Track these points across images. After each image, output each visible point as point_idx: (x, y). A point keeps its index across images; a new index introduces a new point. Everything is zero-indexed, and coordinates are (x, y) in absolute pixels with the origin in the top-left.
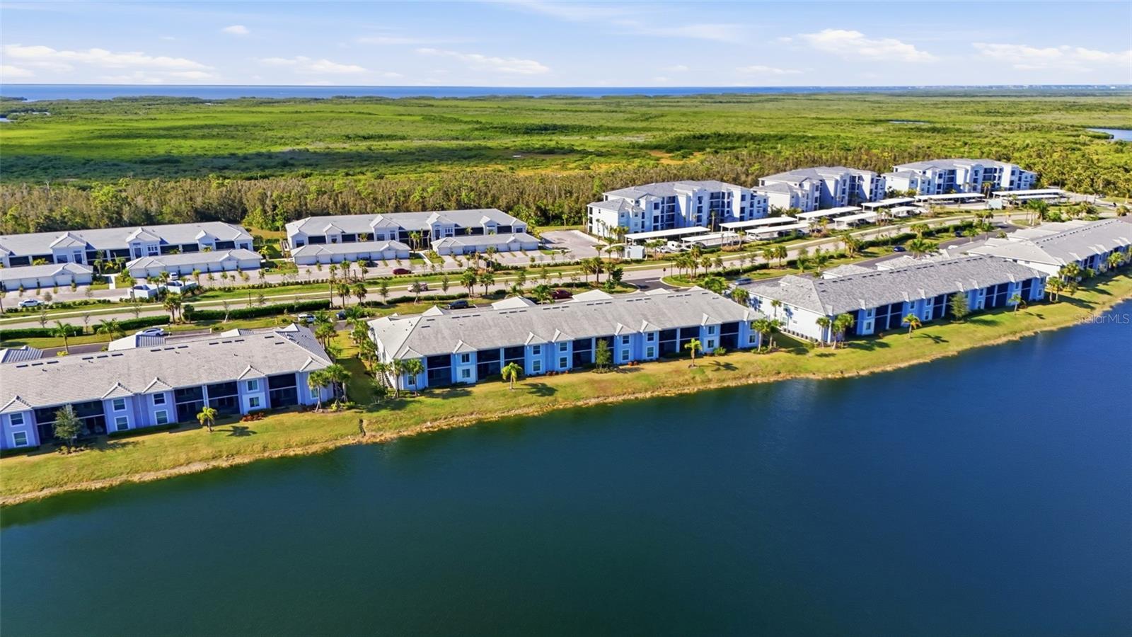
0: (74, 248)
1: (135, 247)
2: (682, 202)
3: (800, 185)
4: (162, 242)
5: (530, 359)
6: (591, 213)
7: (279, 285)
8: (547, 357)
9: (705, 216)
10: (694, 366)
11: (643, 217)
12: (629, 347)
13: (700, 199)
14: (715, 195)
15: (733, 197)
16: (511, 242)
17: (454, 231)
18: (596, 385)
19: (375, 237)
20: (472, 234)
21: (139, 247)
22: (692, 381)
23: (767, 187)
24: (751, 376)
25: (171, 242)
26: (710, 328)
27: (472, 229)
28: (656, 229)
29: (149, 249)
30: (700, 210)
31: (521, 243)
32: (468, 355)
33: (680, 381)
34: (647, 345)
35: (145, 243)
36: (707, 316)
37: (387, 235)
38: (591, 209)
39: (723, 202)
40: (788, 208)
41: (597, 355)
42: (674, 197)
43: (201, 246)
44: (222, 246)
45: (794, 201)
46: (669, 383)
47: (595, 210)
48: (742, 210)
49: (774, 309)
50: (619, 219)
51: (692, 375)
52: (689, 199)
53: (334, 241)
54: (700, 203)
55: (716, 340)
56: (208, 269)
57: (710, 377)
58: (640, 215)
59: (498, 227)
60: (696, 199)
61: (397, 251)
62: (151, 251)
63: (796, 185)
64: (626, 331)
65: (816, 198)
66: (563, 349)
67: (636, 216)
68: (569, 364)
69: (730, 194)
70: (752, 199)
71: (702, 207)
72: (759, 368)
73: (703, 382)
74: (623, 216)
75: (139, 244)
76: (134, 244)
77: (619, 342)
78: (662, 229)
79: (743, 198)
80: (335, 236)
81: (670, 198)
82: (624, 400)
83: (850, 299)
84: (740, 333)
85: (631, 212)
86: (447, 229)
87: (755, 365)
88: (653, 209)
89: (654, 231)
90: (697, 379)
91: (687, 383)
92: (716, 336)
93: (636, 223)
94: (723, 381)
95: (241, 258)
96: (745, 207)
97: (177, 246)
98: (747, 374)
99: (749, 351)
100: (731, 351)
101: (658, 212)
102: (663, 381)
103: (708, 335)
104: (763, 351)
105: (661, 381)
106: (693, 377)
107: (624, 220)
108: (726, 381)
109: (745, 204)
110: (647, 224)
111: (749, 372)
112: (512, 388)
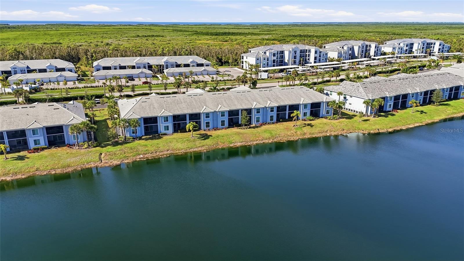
1: (13, 70)
2: (286, 54)
3: (342, 48)
4: (28, 67)
5: (203, 120)
6: (243, 59)
7: (83, 87)
8: (213, 120)
9: (297, 61)
10: (296, 126)
11: (268, 60)
12: (260, 115)
13: (295, 52)
14: (302, 51)
15: (311, 52)
16: (203, 70)
17: (175, 65)
18: (241, 135)
19: (136, 67)
20: (184, 67)
21: (16, 70)
22: (295, 134)
23: (327, 48)
24: (328, 131)
25: (32, 68)
26: (305, 105)
27: (184, 65)
28: (274, 66)
29: (21, 70)
30: (295, 57)
31: (208, 71)
32: (167, 117)
33: (289, 134)
34: (270, 114)
35: (19, 68)
36: (303, 99)
37: (142, 66)
38: (243, 57)
39: (306, 55)
40: (337, 58)
41: (242, 119)
42: (283, 51)
43: (48, 70)
44: (58, 70)
45: (340, 55)
46: (282, 135)
47: (245, 57)
48: (315, 58)
49: (339, 96)
50: (256, 61)
51: (295, 130)
52: (290, 52)
53: (115, 69)
54: (295, 54)
55: (308, 111)
56: (50, 81)
57: (305, 131)
58: (266, 59)
59: (197, 64)
60: (293, 52)
61: (146, 74)
62: (22, 72)
63: (340, 47)
64: (259, 106)
65: (350, 54)
66: (223, 115)
67: (264, 59)
68: (226, 124)
69: (310, 51)
70: (320, 53)
71: (296, 56)
72: (332, 127)
73: (301, 134)
74: (258, 59)
75: (16, 68)
76: (13, 68)
77: (254, 112)
78: (277, 66)
79: (316, 52)
80: (116, 67)
81: (281, 51)
82: (257, 144)
83: (380, 91)
84: (321, 109)
85: (262, 57)
86: (172, 64)
87: (330, 125)
88: (272, 56)
89: (273, 67)
90: (298, 133)
91: (292, 135)
92: (308, 110)
93: (264, 63)
94: (313, 134)
95: (67, 76)
96: (316, 57)
97: (36, 70)
98: (326, 130)
99: (326, 118)
100: (316, 118)
101: (275, 58)
102: (279, 135)
103: (304, 109)
104: (334, 118)
105: (278, 135)
106: (295, 132)
107: (259, 61)
108: (314, 134)
109: (316, 55)
110: (270, 63)
111: (327, 129)
112: (193, 136)
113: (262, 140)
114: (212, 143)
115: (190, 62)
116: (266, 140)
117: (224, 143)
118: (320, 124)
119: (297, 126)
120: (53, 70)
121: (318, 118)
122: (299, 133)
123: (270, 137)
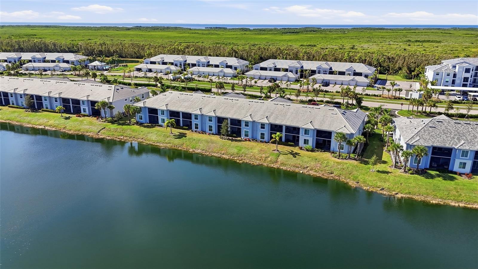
0: (180, 61)
4: (208, 62)
5: (193, 121)
11: (454, 77)
12: (249, 130)
17: (328, 72)
19: (289, 71)
22: (264, 158)
25: (211, 63)
26: (306, 130)
29: (203, 64)
34: (260, 130)
35: (202, 62)
36: (309, 122)
43: (220, 66)
50: (434, 76)
51: (268, 155)
53: (270, 70)
55: (312, 139)
56: (214, 75)
57: (279, 160)
58: (451, 75)
59: (354, 73)
62: (203, 66)
66: (210, 120)
67: (448, 75)
68: (214, 130)
73: (271, 161)
74: (438, 74)
76: (198, 62)
78: (469, 87)
80: (271, 68)
84: (332, 140)
85: (444, 72)
86: (325, 70)
88: (464, 72)
89: (463, 87)
90: (269, 158)
91: (260, 159)
92: (310, 137)
93: (447, 80)
95: (226, 72)
97: (212, 65)
99: (332, 153)
100: (320, 150)
101: (468, 75)
103: (304, 135)
107: (438, 77)
108: (286, 165)
110: (457, 81)
111: (309, 165)
112: (171, 133)
113: (223, 154)
115: (346, 70)
116: (227, 155)
117: (187, 146)
118: (310, 158)
120: (223, 66)
123: (235, 154)
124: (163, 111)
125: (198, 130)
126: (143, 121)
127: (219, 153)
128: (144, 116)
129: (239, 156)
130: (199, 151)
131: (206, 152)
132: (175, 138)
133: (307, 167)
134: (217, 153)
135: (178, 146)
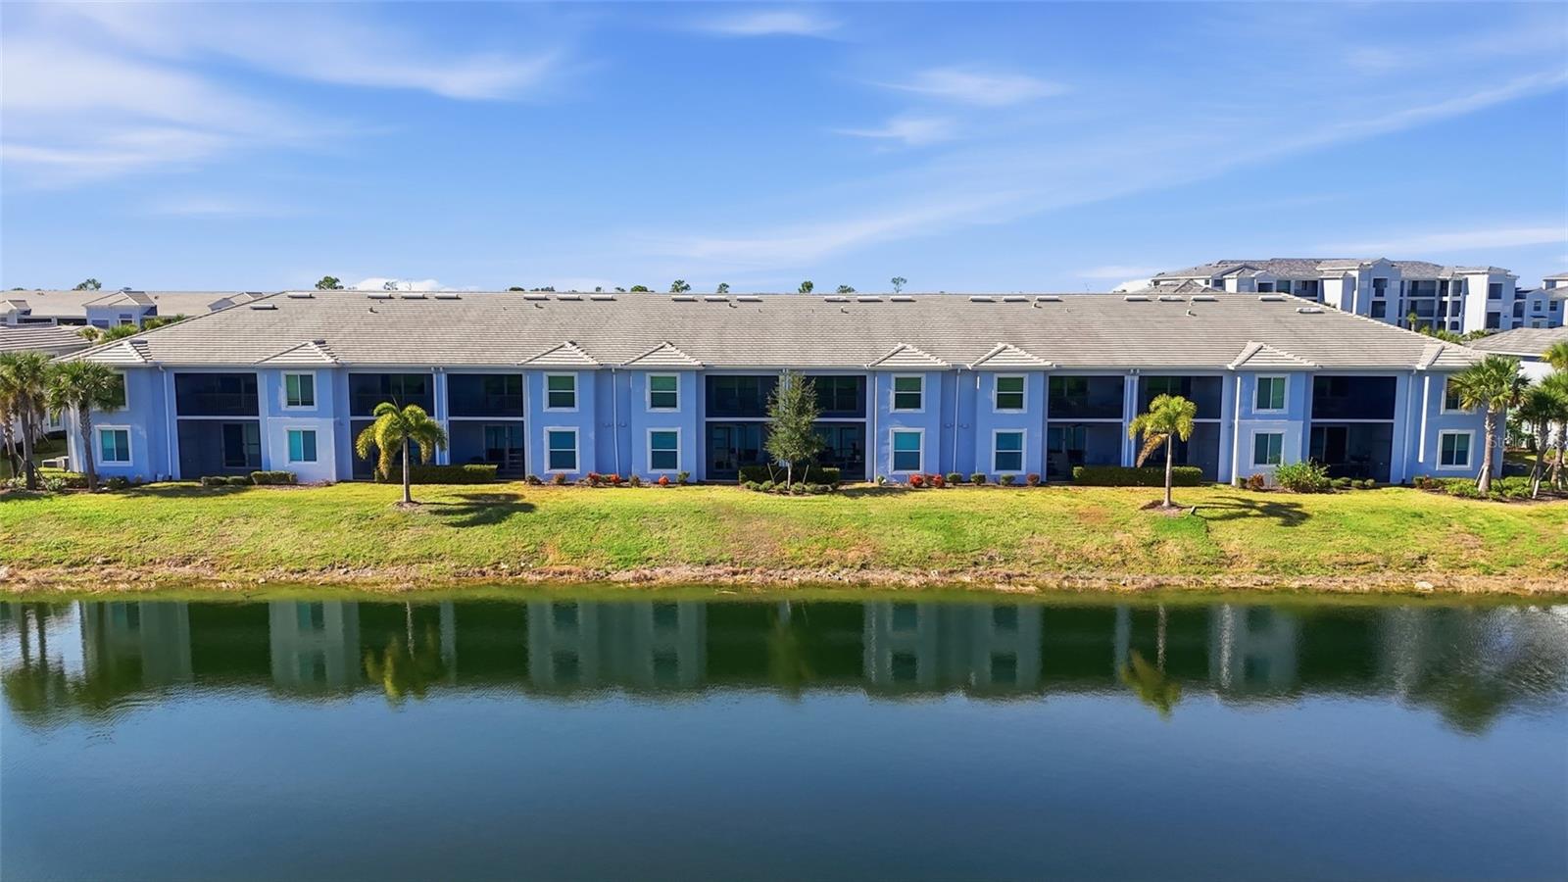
5: (538, 421)
8: (599, 424)
10: (1172, 505)
12: (921, 424)
13: (1379, 285)
14: (1420, 287)
15: (1467, 293)
22: (1140, 554)
24: (1431, 563)
26: (1264, 384)
30: (1377, 309)
32: (308, 378)
33: (1087, 550)
34: (996, 421)
36: (1258, 341)
39: (1443, 305)
42: (1315, 282)
46: (1036, 551)
48: (1493, 314)
51: (1146, 533)
52: (1349, 284)
54: (1380, 293)
55: (1293, 434)
57: (1232, 548)
60: (1368, 285)
64: (914, 360)
66: (664, 397)
68: (688, 454)
69: (1460, 287)
72: (1470, 540)
73: (1189, 560)
77: (880, 400)
79: (1495, 294)
84: (1401, 422)
87: (1456, 526)
90: (1167, 548)
91: (1118, 557)
92: (1291, 417)
94: (1293, 567)
96: (1499, 314)
98: (1411, 555)
99: (1434, 486)
100: (1355, 482)
102: (1011, 546)
103: (1254, 411)
104: (1500, 490)
105: (1004, 545)
106: (1149, 539)
108: (1302, 569)
109: (1497, 306)
111: (1422, 550)
112: (409, 500)
113: (863, 566)
114: (503, 547)
116: (895, 568)
117: (577, 555)
118: (1373, 512)
119: (1175, 510)
121: (1370, 482)
122: (1172, 549)
123: (938, 553)
124: (307, 381)
125: (575, 477)
126: (136, 463)
127: (835, 566)
128: (143, 433)
129: (976, 564)
130: (683, 573)
131: (735, 573)
132: (452, 525)
133: (1421, 558)
134: (820, 566)
135: (503, 566)
